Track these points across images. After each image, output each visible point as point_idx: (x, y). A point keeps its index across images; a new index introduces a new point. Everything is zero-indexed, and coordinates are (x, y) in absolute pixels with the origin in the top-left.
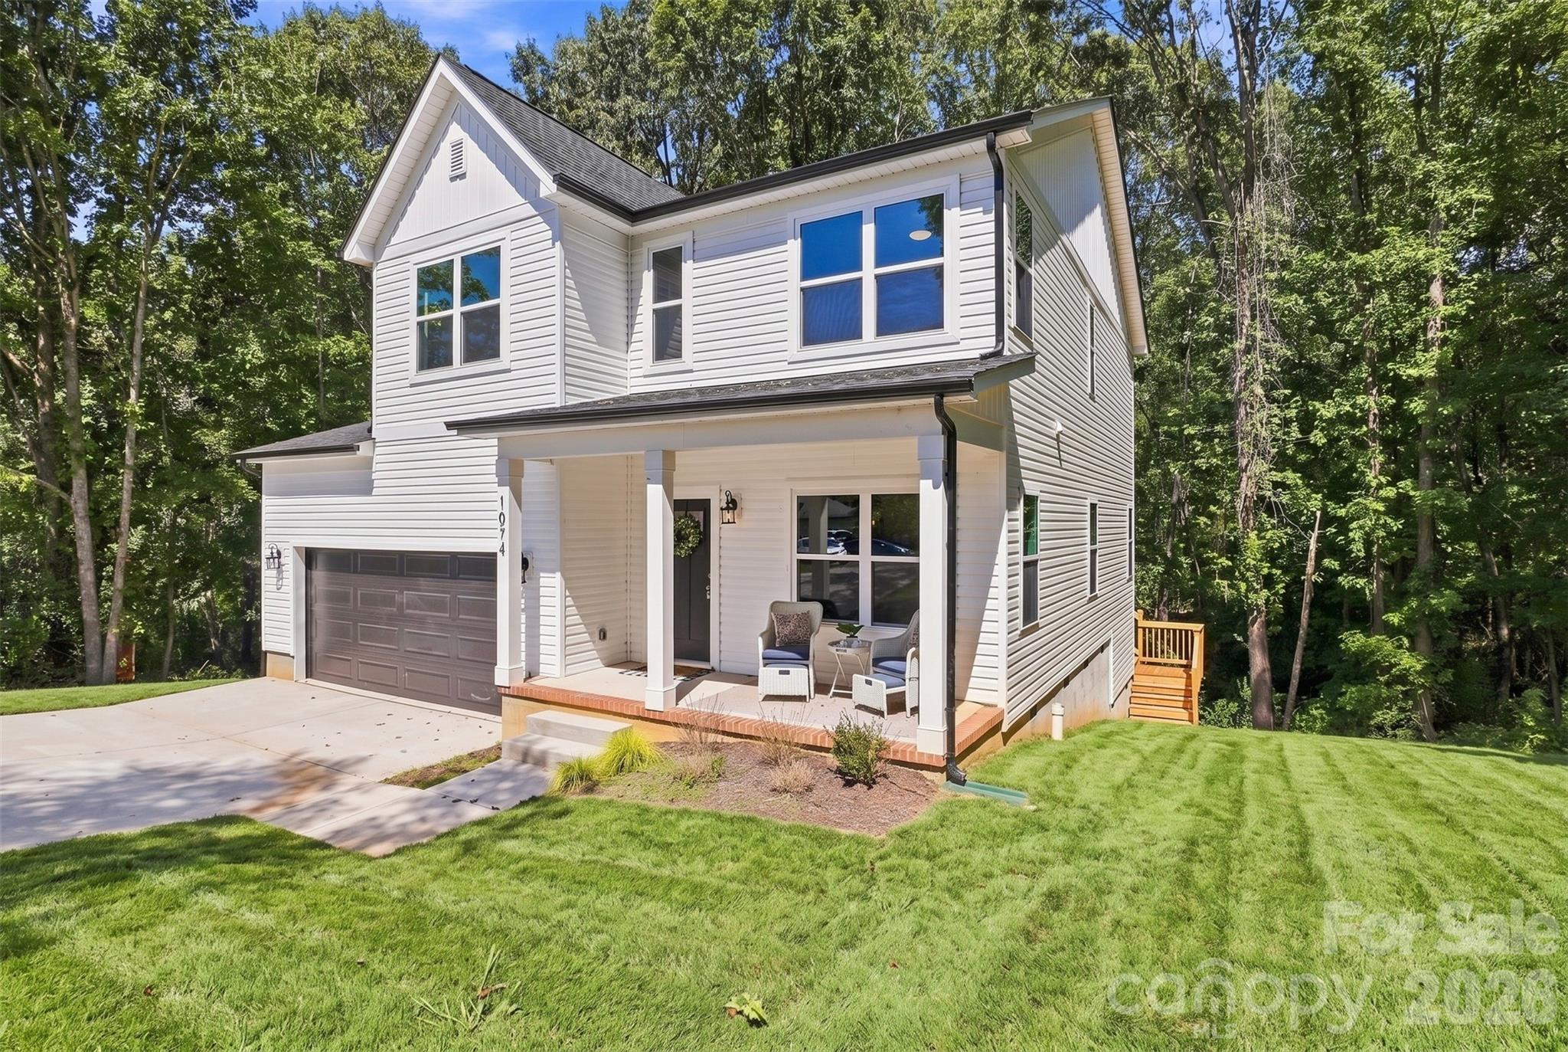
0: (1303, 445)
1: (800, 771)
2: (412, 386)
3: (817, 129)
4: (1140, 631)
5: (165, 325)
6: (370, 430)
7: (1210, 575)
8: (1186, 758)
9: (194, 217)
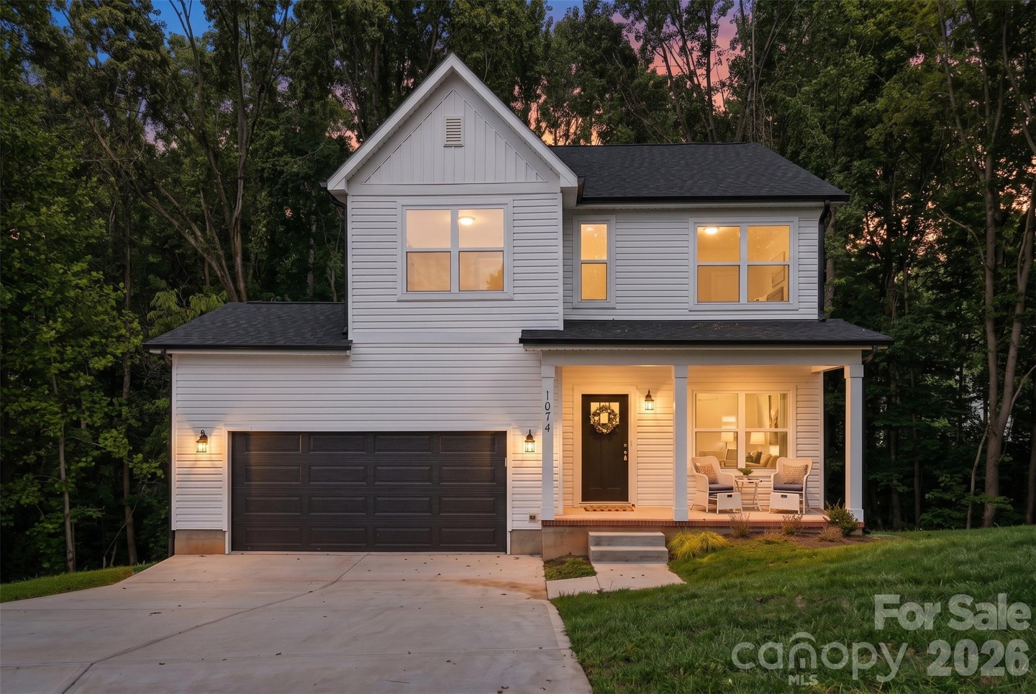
2: (400, 301)
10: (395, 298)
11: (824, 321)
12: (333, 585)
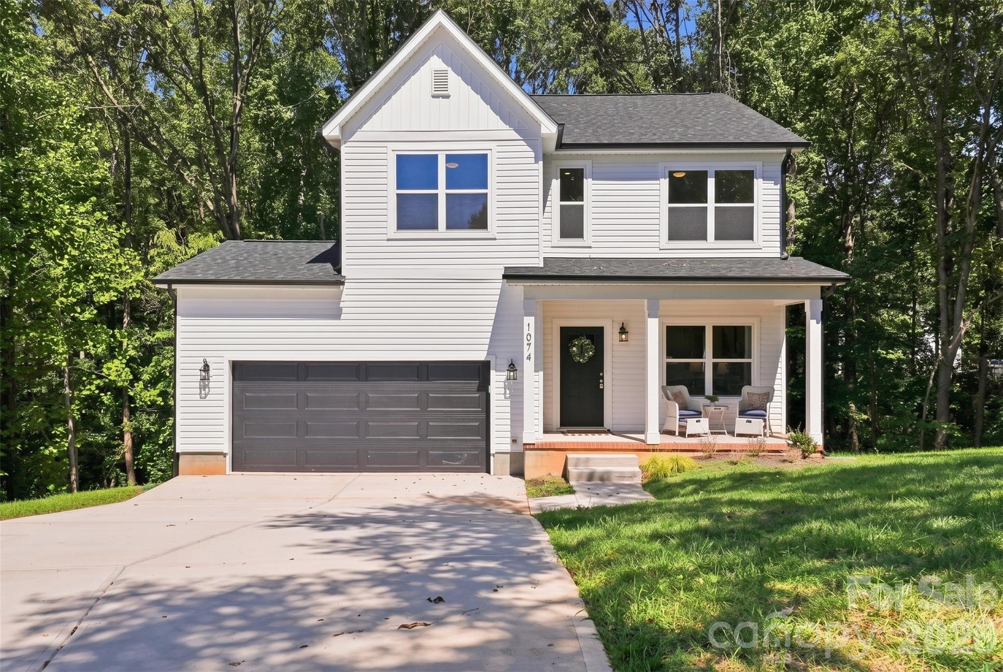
2: (392, 240)
6: (339, 269)
10: (385, 237)
11: (786, 259)
12: (330, 502)
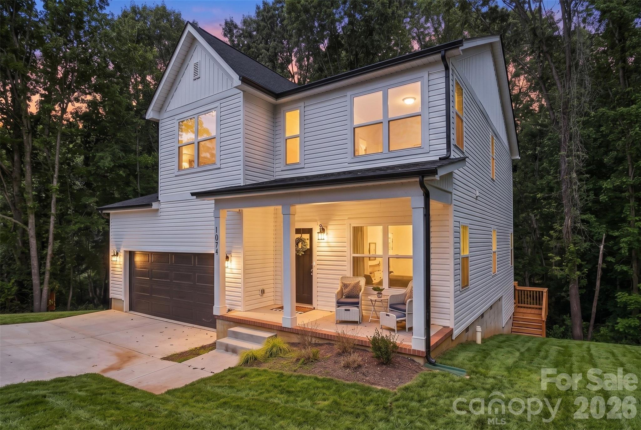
0: (596, 202)
1: (355, 357)
2: (176, 176)
3: (361, 55)
4: (517, 292)
5: (70, 150)
6: (158, 198)
7: (551, 265)
8: (542, 354)
9: (83, 101)
10: (174, 175)
